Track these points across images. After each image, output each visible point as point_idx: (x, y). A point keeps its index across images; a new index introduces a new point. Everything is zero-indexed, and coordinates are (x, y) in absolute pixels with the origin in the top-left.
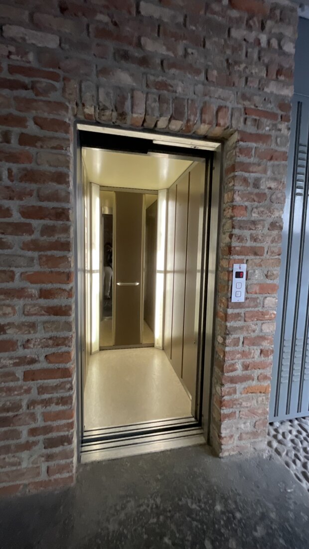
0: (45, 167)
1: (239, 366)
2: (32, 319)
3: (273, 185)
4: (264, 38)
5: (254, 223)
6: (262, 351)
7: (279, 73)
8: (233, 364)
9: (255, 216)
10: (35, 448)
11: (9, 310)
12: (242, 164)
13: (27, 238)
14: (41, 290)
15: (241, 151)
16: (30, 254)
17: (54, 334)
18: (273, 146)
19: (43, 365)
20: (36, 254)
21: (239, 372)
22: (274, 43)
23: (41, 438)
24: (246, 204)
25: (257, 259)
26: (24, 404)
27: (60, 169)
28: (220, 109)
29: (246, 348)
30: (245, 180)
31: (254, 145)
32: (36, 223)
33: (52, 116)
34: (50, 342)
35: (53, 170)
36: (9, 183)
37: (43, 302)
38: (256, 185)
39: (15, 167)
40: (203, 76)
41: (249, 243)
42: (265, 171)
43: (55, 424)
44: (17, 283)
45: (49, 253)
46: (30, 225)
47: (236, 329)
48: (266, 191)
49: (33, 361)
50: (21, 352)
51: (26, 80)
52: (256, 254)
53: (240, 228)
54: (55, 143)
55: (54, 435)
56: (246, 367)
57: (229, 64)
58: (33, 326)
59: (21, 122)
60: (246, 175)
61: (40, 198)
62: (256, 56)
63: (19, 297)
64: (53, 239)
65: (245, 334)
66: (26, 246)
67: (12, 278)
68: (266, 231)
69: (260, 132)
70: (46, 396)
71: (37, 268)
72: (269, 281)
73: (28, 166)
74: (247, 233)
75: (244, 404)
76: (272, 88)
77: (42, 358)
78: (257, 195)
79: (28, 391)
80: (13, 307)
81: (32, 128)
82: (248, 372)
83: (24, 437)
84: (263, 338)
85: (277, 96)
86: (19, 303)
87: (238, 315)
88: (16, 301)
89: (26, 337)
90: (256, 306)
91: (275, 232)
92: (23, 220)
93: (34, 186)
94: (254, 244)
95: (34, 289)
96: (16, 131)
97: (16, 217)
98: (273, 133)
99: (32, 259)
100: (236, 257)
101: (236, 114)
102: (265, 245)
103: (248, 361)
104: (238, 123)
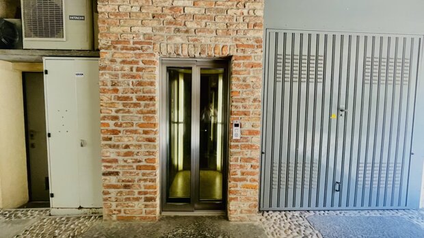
0: (146, 80)
1: (239, 173)
2: (140, 143)
3: (254, 80)
5: (244, 99)
6: (252, 166)
7: (255, 26)
8: (235, 172)
9: (244, 96)
10: (141, 201)
11: (131, 139)
12: (236, 71)
13: (138, 109)
14: (144, 131)
15: (235, 65)
16: (140, 115)
17: (149, 150)
18: (253, 61)
19: (144, 163)
20: (142, 116)
21: (239, 176)
22: (251, 12)
23: (143, 196)
24: (239, 90)
25: (247, 117)
26: (136, 180)
27: (152, 80)
28: (223, 47)
29: (243, 164)
30: (238, 79)
31: (242, 61)
32: (142, 103)
33: (148, 59)
34: (147, 153)
35: (149, 80)
36: (132, 87)
37: (145, 136)
38: (244, 80)
39: (134, 80)
40: (214, 34)
41: (242, 110)
42: (249, 73)
43: (149, 191)
44: (135, 128)
45: (147, 115)
46: (139, 103)
47: (236, 153)
48: (250, 83)
49: (140, 161)
50: (135, 157)
51: (139, 46)
52: (245, 115)
53: (236, 102)
54: (150, 70)
55: (148, 196)
56: (243, 174)
57: (227, 26)
58: (140, 146)
59: (137, 63)
60: (239, 76)
61: (144, 93)
62: (241, 20)
63: (135, 133)
64: (149, 109)
65: (241, 156)
66: (138, 112)
67: (133, 125)
68: (251, 103)
69: (245, 55)
70: (145, 178)
71: (142, 121)
72: (254, 129)
73: (139, 80)
74: (240, 104)
75: (242, 193)
76: (251, 34)
77: (144, 160)
78: (245, 85)
79: (138, 174)
80: (133, 138)
81: (141, 65)
82: (245, 177)
83: (136, 195)
84: (252, 159)
86: (135, 136)
87: (237, 146)
88: (133, 135)
89: (138, 151)
90: (247, 141)
91: (256, 103)
92: (137, 102)
93: (142, 88)
94: (245, 110)
95: (141, 130)
96: (135, 66)
97: (135, 101)
98: (253, 55)
99: (140, 118)
100: (235, 116)
101: (232, 48)
102: (251, 110)
103: (244, 170)
104: (233, 52)
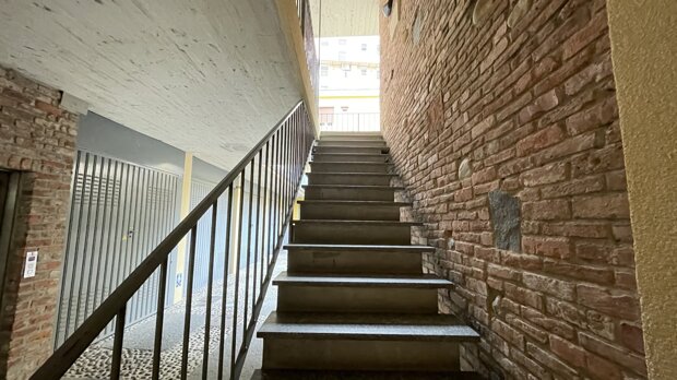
1: (27, 323)
3: (60, 203)
4: (57, 126)
5: (45, 225)
6: (46, 308)
7: (66, 143)
8: (22, 322)
9: (46, 221)
12: (38, 191)
15: (38, 184)
18: (61, 182)
21: (27, 326)
24: (40, 214)
25: (46, 247)
28: (23, 160)
29: (34, 308)
30: (40, 201)
31: (47, 180)
38: (48, 203)
40: (12, 141)
41: (41, 238)
42: (54, 195)
47: (26, 296)
48: (55, 207)
52: (45, 244)
53: (34, 229)
56: (32, 322)
57: (32, 136)
60: (41, 198)
62: (51, 134)
65: (33, 298)
68: (53, 230)
69: (52, 174)
72: (54, 261)
74: (39, 232)
75: (29, 350)
76: (61, 151)
78: (48, 209)
82: (34, 325)
84: (48, 298)
85: (64, 156)
87: (29, 286)
90: (44, 278)
91: (60, 230)
94: (44, 238)
98: (61, 175)
100: (30, 248)
101: (36, 163)
102: (53, 238)
103: (35, 317)
104: (36, 168)
